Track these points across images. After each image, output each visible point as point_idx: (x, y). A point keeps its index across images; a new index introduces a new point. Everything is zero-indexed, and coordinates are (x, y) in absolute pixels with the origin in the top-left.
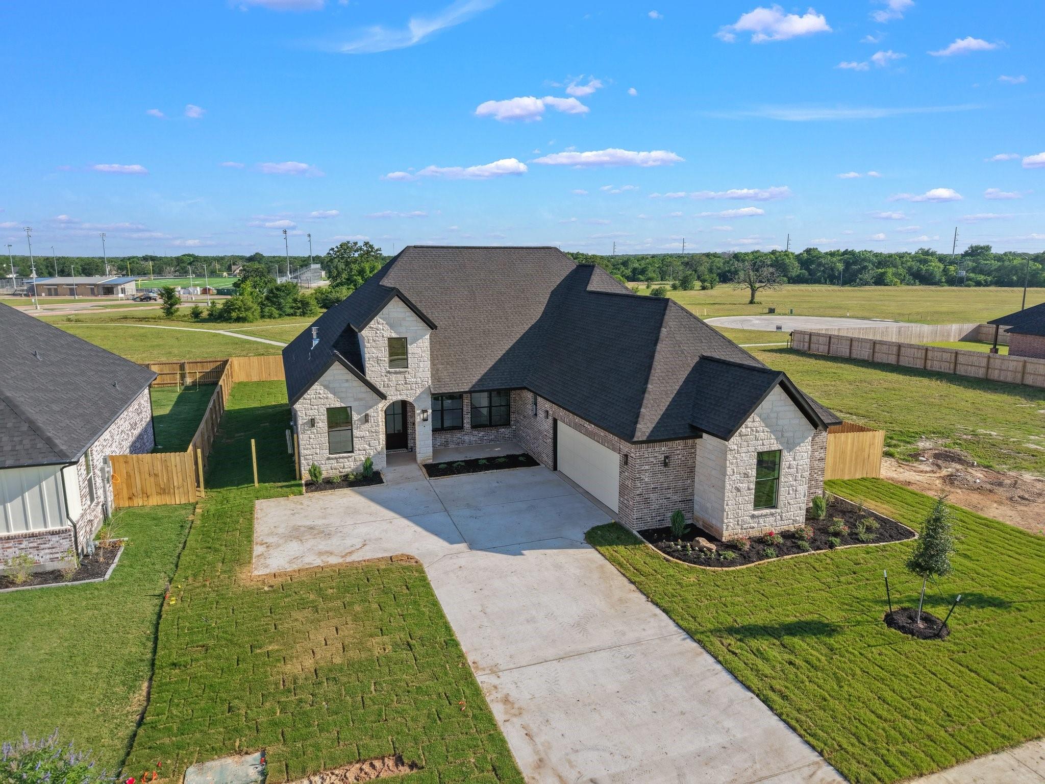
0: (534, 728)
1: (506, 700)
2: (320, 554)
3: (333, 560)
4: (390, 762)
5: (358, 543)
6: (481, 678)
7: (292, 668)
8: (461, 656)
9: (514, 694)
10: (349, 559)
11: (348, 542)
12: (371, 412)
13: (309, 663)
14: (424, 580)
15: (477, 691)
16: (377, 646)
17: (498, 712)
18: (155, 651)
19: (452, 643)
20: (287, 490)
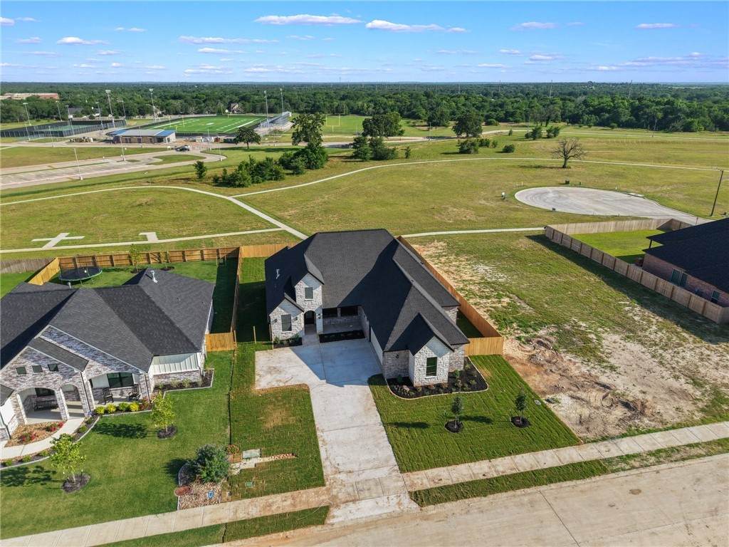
0: (328, 449)
1: (323, 441)
2: (277, 381)
3: (282, 384)
4: (291, 455)
5: (290, 376)
6: (319, 433)
7: (268, 425)
8: (314, 426)
9: (326, 439)
10: (286, 384)
11: (287, 376)
12: (298, 316)
13: (272, 424)
14: (309, 396)
15: (316, 437)
16: (292, 420)
17: (320, 443)
18: (230, 416)
19: (313, 421)
20: (266, 346)
